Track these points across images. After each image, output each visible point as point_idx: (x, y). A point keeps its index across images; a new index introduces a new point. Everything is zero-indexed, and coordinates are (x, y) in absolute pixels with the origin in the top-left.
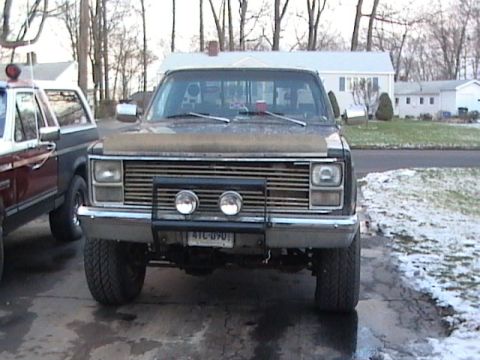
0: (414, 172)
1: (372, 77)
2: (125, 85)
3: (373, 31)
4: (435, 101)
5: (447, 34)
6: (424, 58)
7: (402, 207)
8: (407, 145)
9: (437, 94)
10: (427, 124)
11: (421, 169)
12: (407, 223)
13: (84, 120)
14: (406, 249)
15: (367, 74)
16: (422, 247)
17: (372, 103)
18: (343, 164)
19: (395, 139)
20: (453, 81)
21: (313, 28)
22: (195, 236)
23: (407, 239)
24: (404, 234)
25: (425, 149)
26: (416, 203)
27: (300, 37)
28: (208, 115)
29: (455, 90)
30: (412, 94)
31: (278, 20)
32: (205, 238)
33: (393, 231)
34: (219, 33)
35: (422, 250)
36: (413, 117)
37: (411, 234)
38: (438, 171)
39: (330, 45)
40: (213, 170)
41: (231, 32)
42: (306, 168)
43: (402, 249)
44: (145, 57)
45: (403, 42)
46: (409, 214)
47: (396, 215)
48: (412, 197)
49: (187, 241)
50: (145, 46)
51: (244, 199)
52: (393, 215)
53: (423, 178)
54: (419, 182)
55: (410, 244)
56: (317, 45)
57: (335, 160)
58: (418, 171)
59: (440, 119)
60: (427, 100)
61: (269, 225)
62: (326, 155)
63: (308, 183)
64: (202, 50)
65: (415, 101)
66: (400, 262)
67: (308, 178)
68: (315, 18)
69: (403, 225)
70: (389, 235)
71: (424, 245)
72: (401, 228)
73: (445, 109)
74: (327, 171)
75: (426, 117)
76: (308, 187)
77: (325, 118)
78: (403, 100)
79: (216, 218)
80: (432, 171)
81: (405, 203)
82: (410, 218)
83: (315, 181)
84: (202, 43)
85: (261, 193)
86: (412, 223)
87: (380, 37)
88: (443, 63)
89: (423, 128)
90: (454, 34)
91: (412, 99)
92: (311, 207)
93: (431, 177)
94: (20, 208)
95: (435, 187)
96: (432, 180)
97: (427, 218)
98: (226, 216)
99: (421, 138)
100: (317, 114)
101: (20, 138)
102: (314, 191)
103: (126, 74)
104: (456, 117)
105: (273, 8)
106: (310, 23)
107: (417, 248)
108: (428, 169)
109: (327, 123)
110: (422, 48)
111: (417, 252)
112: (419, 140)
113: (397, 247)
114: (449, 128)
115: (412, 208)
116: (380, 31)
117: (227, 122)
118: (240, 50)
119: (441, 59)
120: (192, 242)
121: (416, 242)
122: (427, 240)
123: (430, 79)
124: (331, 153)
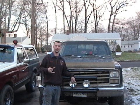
0: (130, 69)
1: (114, 40)
2: (41, 43)
3: (114, 27)
4: (132, 46)
5: (135, 27)
6: (128, 34)
7: (129, 80)
8: (126, 60)
9: (133, 44)
10: (131, 54)
11: (132, 68)
12: (131, 85)
13: (35, 56)
14: (133, 94)
15: (113, 39)
16: (138, 93)
17: (115, 48)
18: (120, 71)
19: (122, 58)
20: (137, 41)
21: (96, 26)
22: (75, 94)
23: (132, 90)
24: (131, 89)
25: (132, 61)
26: (132, 78)
27: (92, 29)
28: (75, 55)
29: (138, 43)
30: (126, 45)
31: (86, 24)
32: (78, 94)
33: (127, 88)
34: (69, 28)
35: (138, 94)
36: (126, 51)
37: (133, 89)
38: (137, 68)
39: (101, 31)
40: (80, 73)
41: (72, 28)
42: (108, 73)
43: (132, 94)
44: (48, 35)
45: (122, 29)
46: (131, 82)
47: (128, 83)
48: (131, 77)
49: (73, 95)
50: (48, 32)
51: (90, 82)
52: (127, 83)
53: (133, 70)
54: (132, 72)
55: (134, 92)
56: (98, 31)
57: (117, 70)
58: (131, 68)
59: (134, 52)
60: (130, 46)
61: (98, 90)
62: (114, 68)
63: (109, 77)
64: (64, 33)
65: (127, 47)
66: (132, 98)
67: (109, 75)
68: (97, 23)
69: (130, 86)
70: (126, 89)
71: (138, 92)
72: (130, 87)
73: (136, 49)
74: (115, 73)
75: (130, 51)
76: (109, 78)
77: (110, 56)
78: (123, 46)
79: (81, 88)
80: (135, 68)
81: (129, 79)
82: (132, 84)
83: (111, 76)
84: (64, 31)
85: (95, 80)
86: (133, 85)
87: (116, 28)
88: (134, 35)
89: (130, 55)
90: (137, 27)
91: (126, 46)
92: (110, 84)
93: (136, 70)
94: (18, 83)
95: (137, 73)
96: (136, 71)
97: (137, 83)
98: (85, 87)
99: (130, 58)
100: (107, 55)
101: (18, 62)
102: (111, 79)
103: (42, 40)
104: (139, 51)
105: (85, 21)
106: (95, 25)
107: (136, 93)
108: (134, 68)
109: (111, 57)
110: (128, 31)
111: (136, 94)
112: (130, 59)
113: (130, 93)
114: (138, 54)
115: (132, 80)
116: (115, 26)
117: (81, 58)
118: (75, 33)
119: (133, 34)
120: (74, 95)
121: (135, 91)
122: (139, 91)
123: (130, 40)
124: (116, 68)
